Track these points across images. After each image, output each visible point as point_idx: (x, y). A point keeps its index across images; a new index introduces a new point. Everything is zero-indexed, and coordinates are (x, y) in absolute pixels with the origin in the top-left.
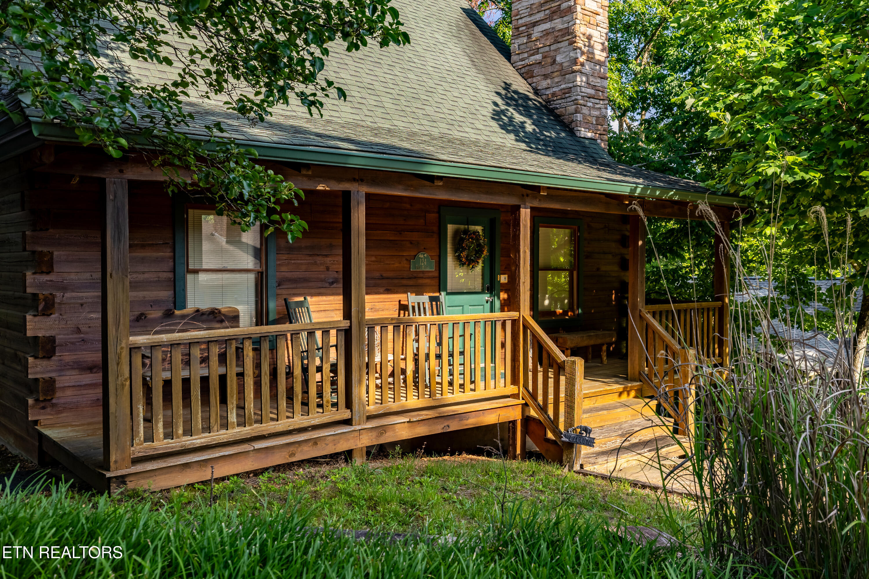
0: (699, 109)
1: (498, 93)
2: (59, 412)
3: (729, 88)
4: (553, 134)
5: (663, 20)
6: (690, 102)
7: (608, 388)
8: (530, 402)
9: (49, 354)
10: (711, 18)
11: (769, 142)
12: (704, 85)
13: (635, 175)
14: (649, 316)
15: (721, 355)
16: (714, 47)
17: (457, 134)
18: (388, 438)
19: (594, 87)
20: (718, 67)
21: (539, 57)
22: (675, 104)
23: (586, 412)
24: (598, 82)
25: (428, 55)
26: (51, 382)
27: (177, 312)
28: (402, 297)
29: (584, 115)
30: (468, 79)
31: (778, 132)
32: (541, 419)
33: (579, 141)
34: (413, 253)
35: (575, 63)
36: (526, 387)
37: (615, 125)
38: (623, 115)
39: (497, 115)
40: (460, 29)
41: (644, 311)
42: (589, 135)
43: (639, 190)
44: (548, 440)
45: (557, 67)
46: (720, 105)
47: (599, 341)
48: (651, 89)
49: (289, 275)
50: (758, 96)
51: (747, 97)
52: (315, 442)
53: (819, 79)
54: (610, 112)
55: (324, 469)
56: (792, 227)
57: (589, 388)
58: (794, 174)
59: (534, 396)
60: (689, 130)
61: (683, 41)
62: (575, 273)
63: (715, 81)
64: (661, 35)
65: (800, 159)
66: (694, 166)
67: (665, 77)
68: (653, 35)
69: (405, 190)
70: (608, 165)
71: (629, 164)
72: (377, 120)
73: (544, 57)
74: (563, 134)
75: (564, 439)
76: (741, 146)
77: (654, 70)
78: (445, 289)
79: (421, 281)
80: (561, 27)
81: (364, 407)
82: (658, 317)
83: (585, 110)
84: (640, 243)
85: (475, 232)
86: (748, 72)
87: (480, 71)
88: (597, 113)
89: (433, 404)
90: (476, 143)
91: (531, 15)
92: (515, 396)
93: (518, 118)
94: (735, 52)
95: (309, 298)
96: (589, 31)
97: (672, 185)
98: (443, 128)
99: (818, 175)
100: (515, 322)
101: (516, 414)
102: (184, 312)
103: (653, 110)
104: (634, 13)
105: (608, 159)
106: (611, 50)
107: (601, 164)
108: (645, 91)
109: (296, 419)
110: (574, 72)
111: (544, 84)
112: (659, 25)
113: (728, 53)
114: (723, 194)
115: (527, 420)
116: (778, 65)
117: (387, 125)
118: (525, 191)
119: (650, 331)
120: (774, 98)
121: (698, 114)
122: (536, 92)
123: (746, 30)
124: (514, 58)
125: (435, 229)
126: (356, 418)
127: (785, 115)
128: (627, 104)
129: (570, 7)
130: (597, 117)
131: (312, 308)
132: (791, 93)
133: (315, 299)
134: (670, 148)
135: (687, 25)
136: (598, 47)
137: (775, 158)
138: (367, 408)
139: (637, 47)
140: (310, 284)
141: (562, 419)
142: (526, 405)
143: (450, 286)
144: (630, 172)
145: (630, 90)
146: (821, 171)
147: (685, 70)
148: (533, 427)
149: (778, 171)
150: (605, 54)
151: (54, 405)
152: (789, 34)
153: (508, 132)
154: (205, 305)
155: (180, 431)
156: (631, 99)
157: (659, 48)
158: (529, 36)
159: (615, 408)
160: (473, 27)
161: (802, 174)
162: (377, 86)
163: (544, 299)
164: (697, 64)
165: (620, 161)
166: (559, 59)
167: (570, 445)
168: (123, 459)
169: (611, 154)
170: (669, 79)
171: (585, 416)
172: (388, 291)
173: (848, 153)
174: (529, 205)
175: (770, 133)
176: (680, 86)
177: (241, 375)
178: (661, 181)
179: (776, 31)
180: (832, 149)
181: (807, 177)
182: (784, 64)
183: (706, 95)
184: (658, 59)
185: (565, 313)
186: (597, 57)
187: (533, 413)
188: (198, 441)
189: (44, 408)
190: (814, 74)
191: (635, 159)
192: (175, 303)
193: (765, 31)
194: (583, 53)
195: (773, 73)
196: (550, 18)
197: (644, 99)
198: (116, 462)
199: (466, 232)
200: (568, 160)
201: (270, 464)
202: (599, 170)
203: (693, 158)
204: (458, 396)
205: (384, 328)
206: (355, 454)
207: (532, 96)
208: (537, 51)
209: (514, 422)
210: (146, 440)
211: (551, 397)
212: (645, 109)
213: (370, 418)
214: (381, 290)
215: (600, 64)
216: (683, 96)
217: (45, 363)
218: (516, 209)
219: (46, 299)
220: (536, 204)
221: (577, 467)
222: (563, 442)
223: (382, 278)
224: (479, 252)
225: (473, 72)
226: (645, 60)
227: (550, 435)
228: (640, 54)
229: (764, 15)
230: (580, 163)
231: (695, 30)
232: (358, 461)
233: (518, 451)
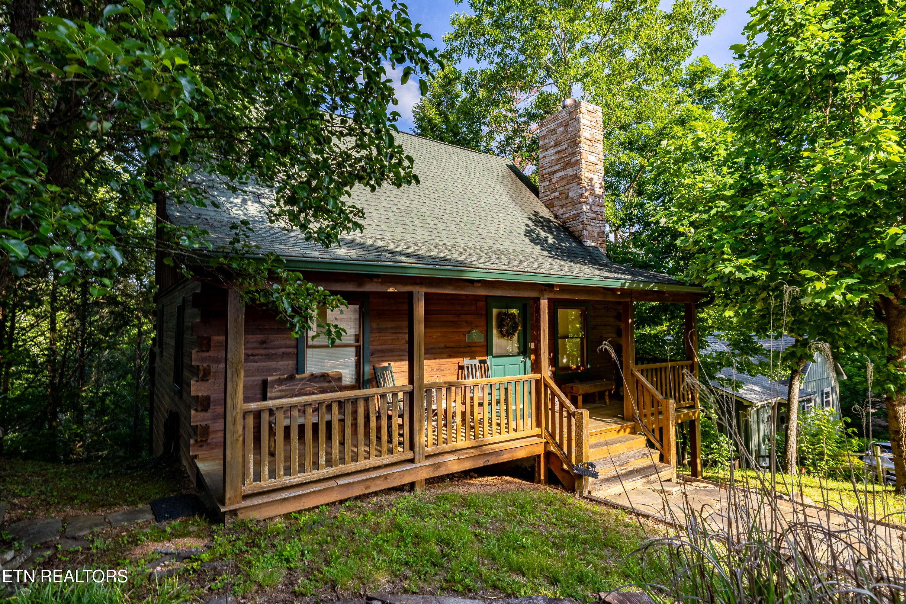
0: (670, 225)
1: (530, 219)
2: (212, 449)
3: (692, 209)
4: (568, 244)
5: (642, 167)
6: (663, 221)
7: (609, 427)
8: (550, 441)
9: (205, 409)
10: (676, 162)
11: (725, 249)
12: (673, 209)
13: (624, 273)
14: (638, 374)
15: (693, 399)
16: (679, 182)
17: (499, 247)
18: (443, 471)
19: (595, 212)
20: (683, 196)
21: (557, 194)
22: (652, 222)
23: (592, 447)
24: (598, 209)
25: (482, 195)
26: (207, 427)
27: (298, 376)
28: (460, 360)
29: (589, 232)
30: (509, 209)
31: (731, 241)
32: (558, 454)
33: (586, 249)
34: (468, 330)
35: (582, 197)
36: (547, 429)
37: (612, 237)
38: (617, 229)
39: (529, 233)
40: (504, 178)
41: (634, 370)
42: (593, 244)
43: (627, 284)
44: (564, 470)
45: (570, 200)
46: (685, 222)
47: (603, 389)
48: (635, 212)
49: (379, 347)
50: (714, 215)
51: (705, 216)
52: (386, 477)
53: (762, 202)
54: (608, 228)
55: (392, 497)
56: (746, 311)
57: (595, 428)
58: (745, 272)
59: (553, 436)
60: (662, 239)
61: (655, 181)
62: (585, 340)
63: (681, 205)
64: (641, 177)
65: (750, 261)
66: (667, 263)
67: (645, 204)
68: (636, 177)
69: (454, 289)
70: (605, 265)
71: (621, 263)
72: (443, 239)
73: (561, 194)
74: (574, 244)
75: (575, 471)
76: (702, 250)
77: (637, 200)
78: (491, 354)
79: (473, 349)
80: (571, 173)
81: (423, 449)
82: (645, 373)
83: (589, 228)
84: (630, 321)
85: (513, 314)
86: (705, 198)
87: (517, 204)
88: (598, 230)
89: (476, 444)
90: (511, 253)
91: (551, 167)
92: (540, 436)
93: (543, 234)
94: (695, 184)
95: (392, 364)
96: (590, 176)
97: (652, 278)
98: (490, 242)
99: (766, 273)
100: (538, 382)
101: (540, 450)
102: (304, 375)
103: (637, 226)
104: (622, 164)
105: (606, 260)
106: (606, 189)
107: (601, 265)
108: (631, 213)
109: (371, 460)
110: (581, 203)
111: (561, 211)
112: (640, 171)
113: (689, 186)
114: (690, 285)
115: (548, 454)
116: (728, 193)
117: (450, 242)
118: (543, 287)
119: (639, 385)
120: (726, 217)
121: (668, 228)
122: (556, 217)
123: (699, 171)
124: (541, 195)
125: (484, 312)
126: (417, 458)
127: (735, 228)
128: (619, 223)
129: (577, 160)
130: (598, 233)
131: (394, 370)
132: (739, 213)
133: (398, 363)
134: (649, 251)
135: (658, 168)
136: (597, 186)
137: (730, 260)
138: (426, 449)
139: (625, 185)
140: (395, 353)
141: (574, 454)
142: (547, 443)
143: (495, 351)
144: (621, 269)
145: (621, 214)
146: (767, 270)
147: (658, 198)
148: (553, 459)
149: (734, 270)
150: (602, 190)
151: (208, 444)
152: (735, 171)
153: (536, 244)
154: (317, 371)
155: (282, 473)
156: (622, 219)
157: (640, 186)
158: (551, 180)
159: (615, 443)
160: (514, 176)
161: (752, 272)
162: (446, 216)
163: (563, 358)
164: (666, 195)
165: (615, 262)
166: (570, 194)
167: (580, 477)
168: (236, 497)
169: (608, 256)
170: (647, 205)
171: (592, 450)
172: (450, 356)
173: (787, 256)
174: (546, 297)
175: (725, 241)
176: (655, 210)
177: (342, 421)
178: (644, 277)
179: (725, 169)
180: (774, 253)
181: (756, 274)
182: (732, 192)
183: (675, 215)
184: (640, 193)
185: (578, 368)
186: (597, 193)
187: (552, 449)
188: (295, 480)
189: (201, 446)
190: (758, 198)
191: (625, 260)
192: (297, 369)
193: (716, 169)
194: (587, 190)
195: (724, 198)
196: (564, 168)
197: (631, 219)
198: (230, 499)
199: (506, 314)
200: (577, 263)
201: (350, 495)
202: (598, 269)
203: (666, 257)
204: (496, 438)
205: (439, 390)
206: (416, 485)
207: (553, 219)
208: (556, 190)
209: (539, 456)
210: (254, 481)
211: (565, 436)
212: (632, 225)
213: (428, 457)
214: (445, 356)
215: (599, 197)
216: (658, 217)
217: (203, 414)
218: (537, 300)
219: (204, 370)
220: (552, 296)
221: (586, 494)
222: (575, 474)
223: (446, 347)
224: (515, 328)
225: (513, 205)
226: (631, 194)
227: (565, 467)
228: (627, 189)
229: (716, 158)
230: (586, 264)
231: (664, 170)
232: (418, 490)
233: (542, 477)
